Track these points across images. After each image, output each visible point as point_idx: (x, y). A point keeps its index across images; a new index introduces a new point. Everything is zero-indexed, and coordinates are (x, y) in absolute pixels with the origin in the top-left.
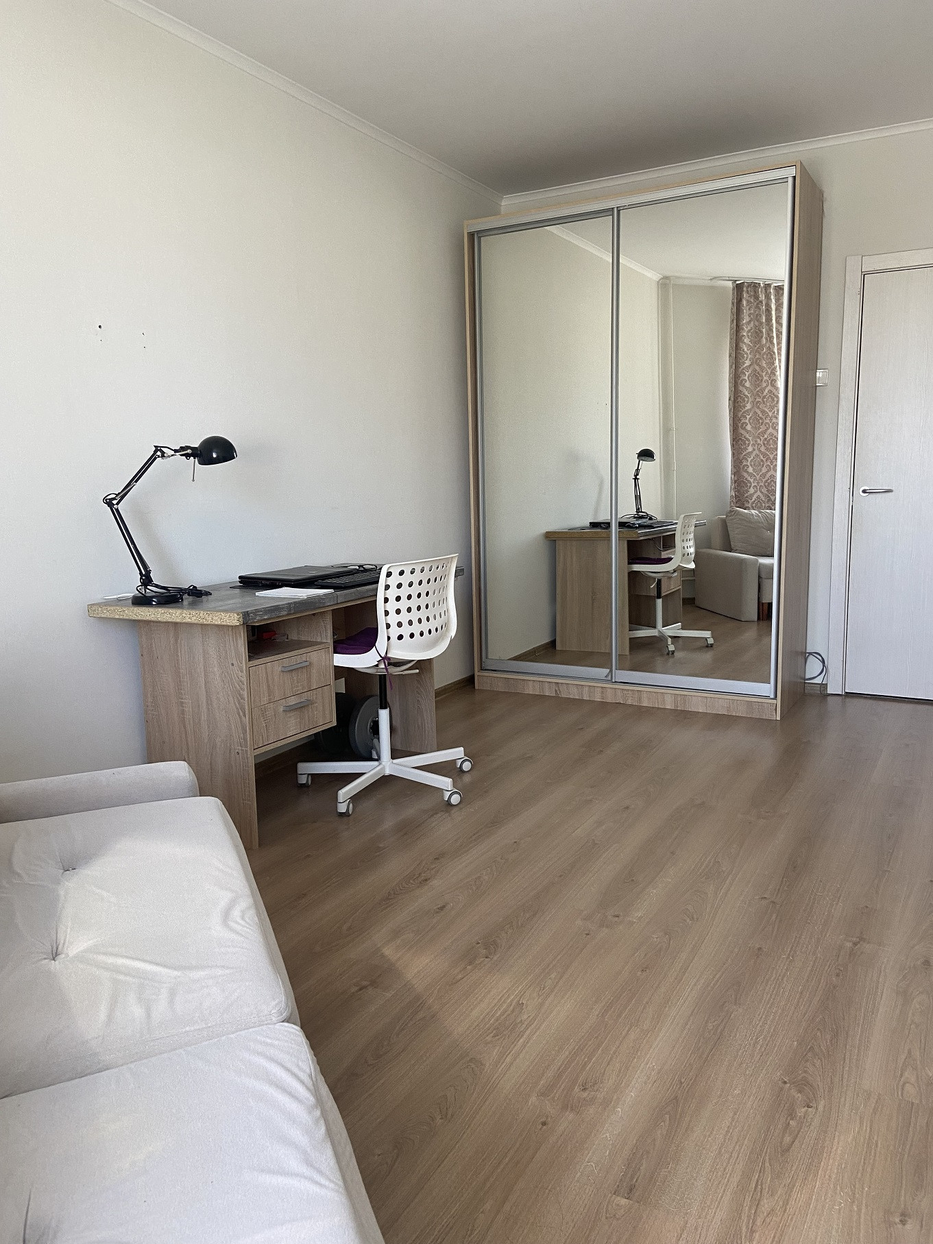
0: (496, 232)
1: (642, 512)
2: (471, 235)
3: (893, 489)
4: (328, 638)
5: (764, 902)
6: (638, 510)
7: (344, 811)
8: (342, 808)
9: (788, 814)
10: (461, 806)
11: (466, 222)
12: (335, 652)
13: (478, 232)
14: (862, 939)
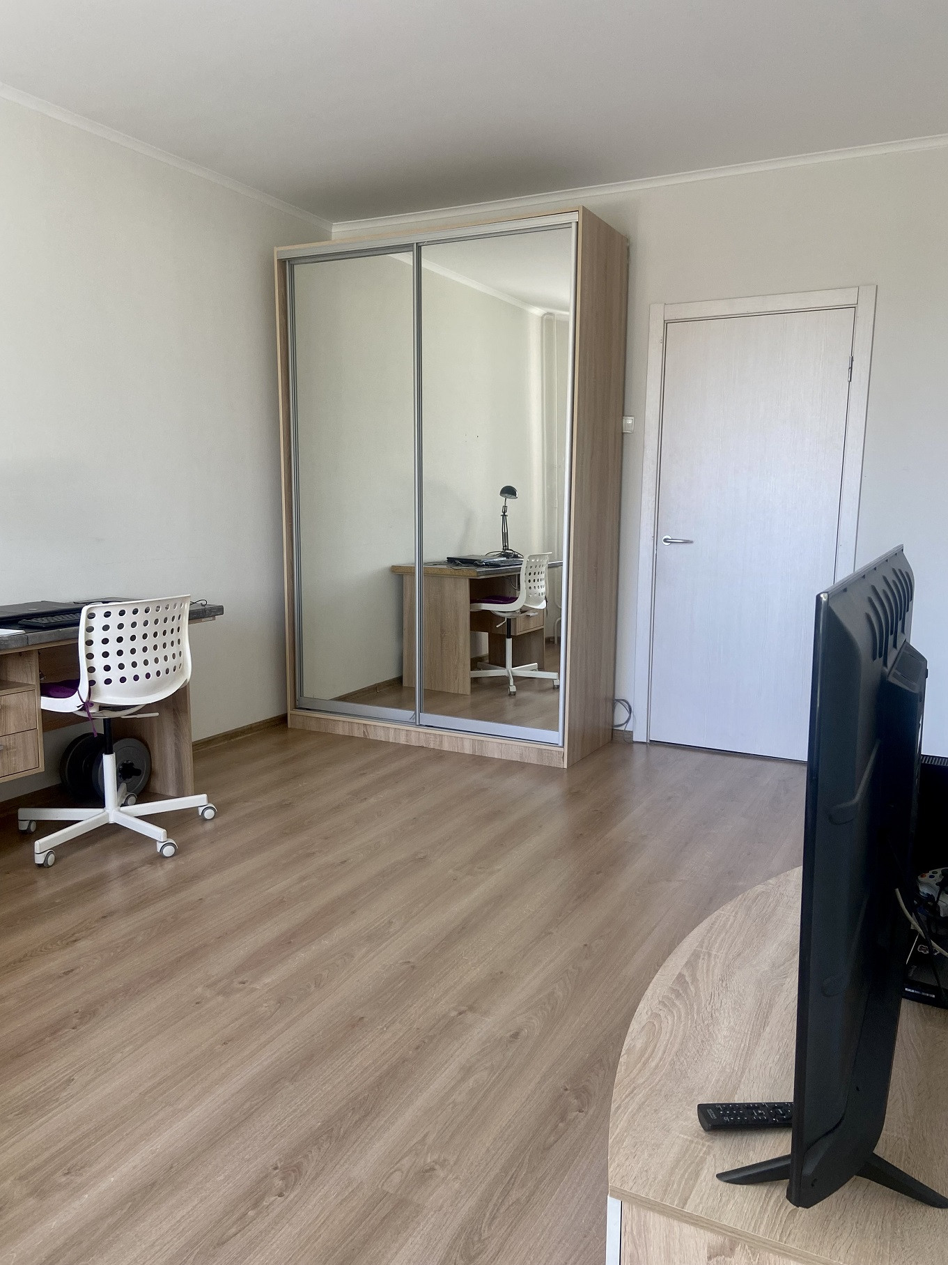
0: (307, 260)
1: (508, 549)
2: (282, 263)
3: (693, 540)
4: (33, 680)
5: (405, 966)
6: (506, 547)
7: (41, 862)
8: (39, 859)
9: (499, 870)
10: (170, 859)
11: (276, 249)
12: (42, 694)
13: (290, 260)
14: (471, 1008)
